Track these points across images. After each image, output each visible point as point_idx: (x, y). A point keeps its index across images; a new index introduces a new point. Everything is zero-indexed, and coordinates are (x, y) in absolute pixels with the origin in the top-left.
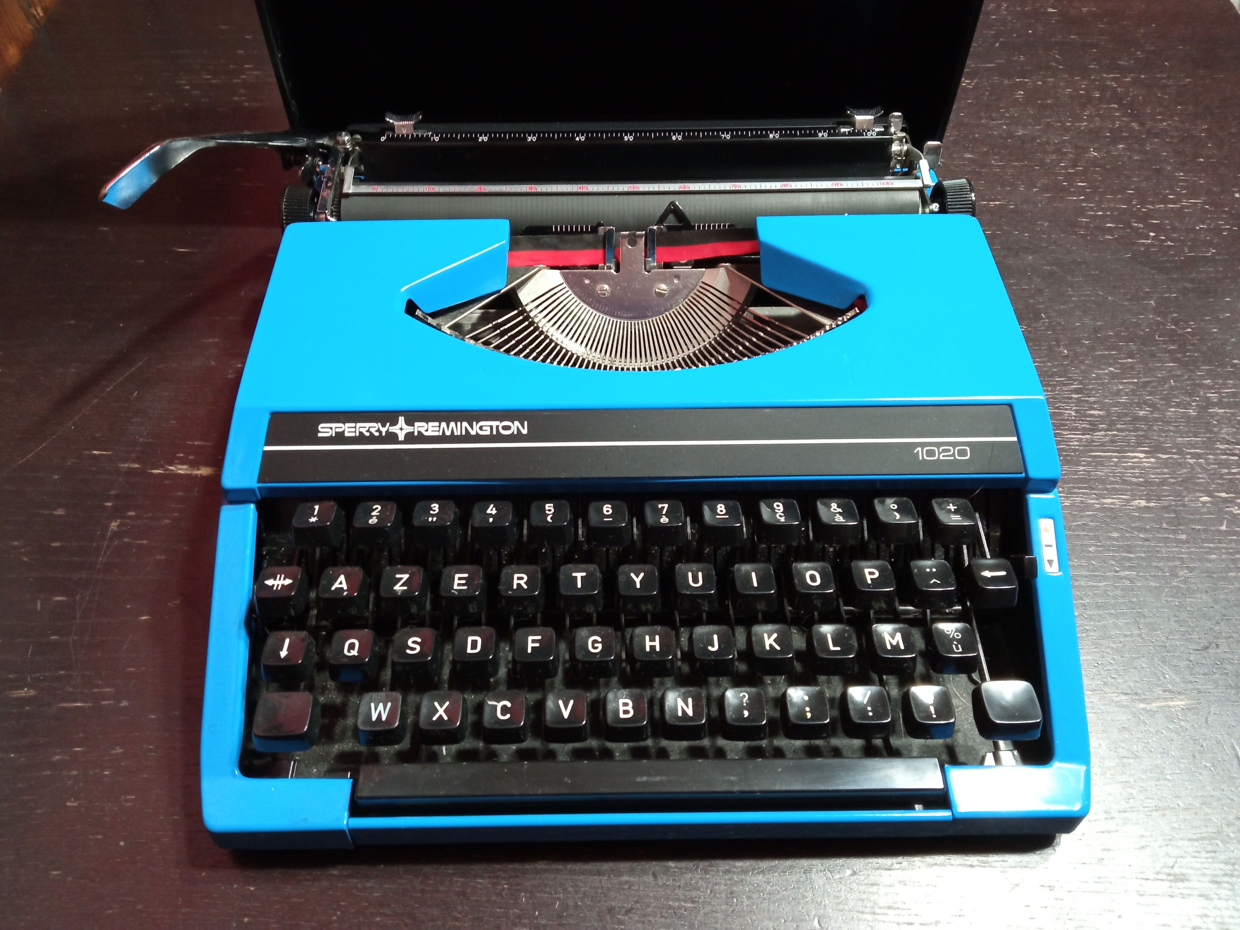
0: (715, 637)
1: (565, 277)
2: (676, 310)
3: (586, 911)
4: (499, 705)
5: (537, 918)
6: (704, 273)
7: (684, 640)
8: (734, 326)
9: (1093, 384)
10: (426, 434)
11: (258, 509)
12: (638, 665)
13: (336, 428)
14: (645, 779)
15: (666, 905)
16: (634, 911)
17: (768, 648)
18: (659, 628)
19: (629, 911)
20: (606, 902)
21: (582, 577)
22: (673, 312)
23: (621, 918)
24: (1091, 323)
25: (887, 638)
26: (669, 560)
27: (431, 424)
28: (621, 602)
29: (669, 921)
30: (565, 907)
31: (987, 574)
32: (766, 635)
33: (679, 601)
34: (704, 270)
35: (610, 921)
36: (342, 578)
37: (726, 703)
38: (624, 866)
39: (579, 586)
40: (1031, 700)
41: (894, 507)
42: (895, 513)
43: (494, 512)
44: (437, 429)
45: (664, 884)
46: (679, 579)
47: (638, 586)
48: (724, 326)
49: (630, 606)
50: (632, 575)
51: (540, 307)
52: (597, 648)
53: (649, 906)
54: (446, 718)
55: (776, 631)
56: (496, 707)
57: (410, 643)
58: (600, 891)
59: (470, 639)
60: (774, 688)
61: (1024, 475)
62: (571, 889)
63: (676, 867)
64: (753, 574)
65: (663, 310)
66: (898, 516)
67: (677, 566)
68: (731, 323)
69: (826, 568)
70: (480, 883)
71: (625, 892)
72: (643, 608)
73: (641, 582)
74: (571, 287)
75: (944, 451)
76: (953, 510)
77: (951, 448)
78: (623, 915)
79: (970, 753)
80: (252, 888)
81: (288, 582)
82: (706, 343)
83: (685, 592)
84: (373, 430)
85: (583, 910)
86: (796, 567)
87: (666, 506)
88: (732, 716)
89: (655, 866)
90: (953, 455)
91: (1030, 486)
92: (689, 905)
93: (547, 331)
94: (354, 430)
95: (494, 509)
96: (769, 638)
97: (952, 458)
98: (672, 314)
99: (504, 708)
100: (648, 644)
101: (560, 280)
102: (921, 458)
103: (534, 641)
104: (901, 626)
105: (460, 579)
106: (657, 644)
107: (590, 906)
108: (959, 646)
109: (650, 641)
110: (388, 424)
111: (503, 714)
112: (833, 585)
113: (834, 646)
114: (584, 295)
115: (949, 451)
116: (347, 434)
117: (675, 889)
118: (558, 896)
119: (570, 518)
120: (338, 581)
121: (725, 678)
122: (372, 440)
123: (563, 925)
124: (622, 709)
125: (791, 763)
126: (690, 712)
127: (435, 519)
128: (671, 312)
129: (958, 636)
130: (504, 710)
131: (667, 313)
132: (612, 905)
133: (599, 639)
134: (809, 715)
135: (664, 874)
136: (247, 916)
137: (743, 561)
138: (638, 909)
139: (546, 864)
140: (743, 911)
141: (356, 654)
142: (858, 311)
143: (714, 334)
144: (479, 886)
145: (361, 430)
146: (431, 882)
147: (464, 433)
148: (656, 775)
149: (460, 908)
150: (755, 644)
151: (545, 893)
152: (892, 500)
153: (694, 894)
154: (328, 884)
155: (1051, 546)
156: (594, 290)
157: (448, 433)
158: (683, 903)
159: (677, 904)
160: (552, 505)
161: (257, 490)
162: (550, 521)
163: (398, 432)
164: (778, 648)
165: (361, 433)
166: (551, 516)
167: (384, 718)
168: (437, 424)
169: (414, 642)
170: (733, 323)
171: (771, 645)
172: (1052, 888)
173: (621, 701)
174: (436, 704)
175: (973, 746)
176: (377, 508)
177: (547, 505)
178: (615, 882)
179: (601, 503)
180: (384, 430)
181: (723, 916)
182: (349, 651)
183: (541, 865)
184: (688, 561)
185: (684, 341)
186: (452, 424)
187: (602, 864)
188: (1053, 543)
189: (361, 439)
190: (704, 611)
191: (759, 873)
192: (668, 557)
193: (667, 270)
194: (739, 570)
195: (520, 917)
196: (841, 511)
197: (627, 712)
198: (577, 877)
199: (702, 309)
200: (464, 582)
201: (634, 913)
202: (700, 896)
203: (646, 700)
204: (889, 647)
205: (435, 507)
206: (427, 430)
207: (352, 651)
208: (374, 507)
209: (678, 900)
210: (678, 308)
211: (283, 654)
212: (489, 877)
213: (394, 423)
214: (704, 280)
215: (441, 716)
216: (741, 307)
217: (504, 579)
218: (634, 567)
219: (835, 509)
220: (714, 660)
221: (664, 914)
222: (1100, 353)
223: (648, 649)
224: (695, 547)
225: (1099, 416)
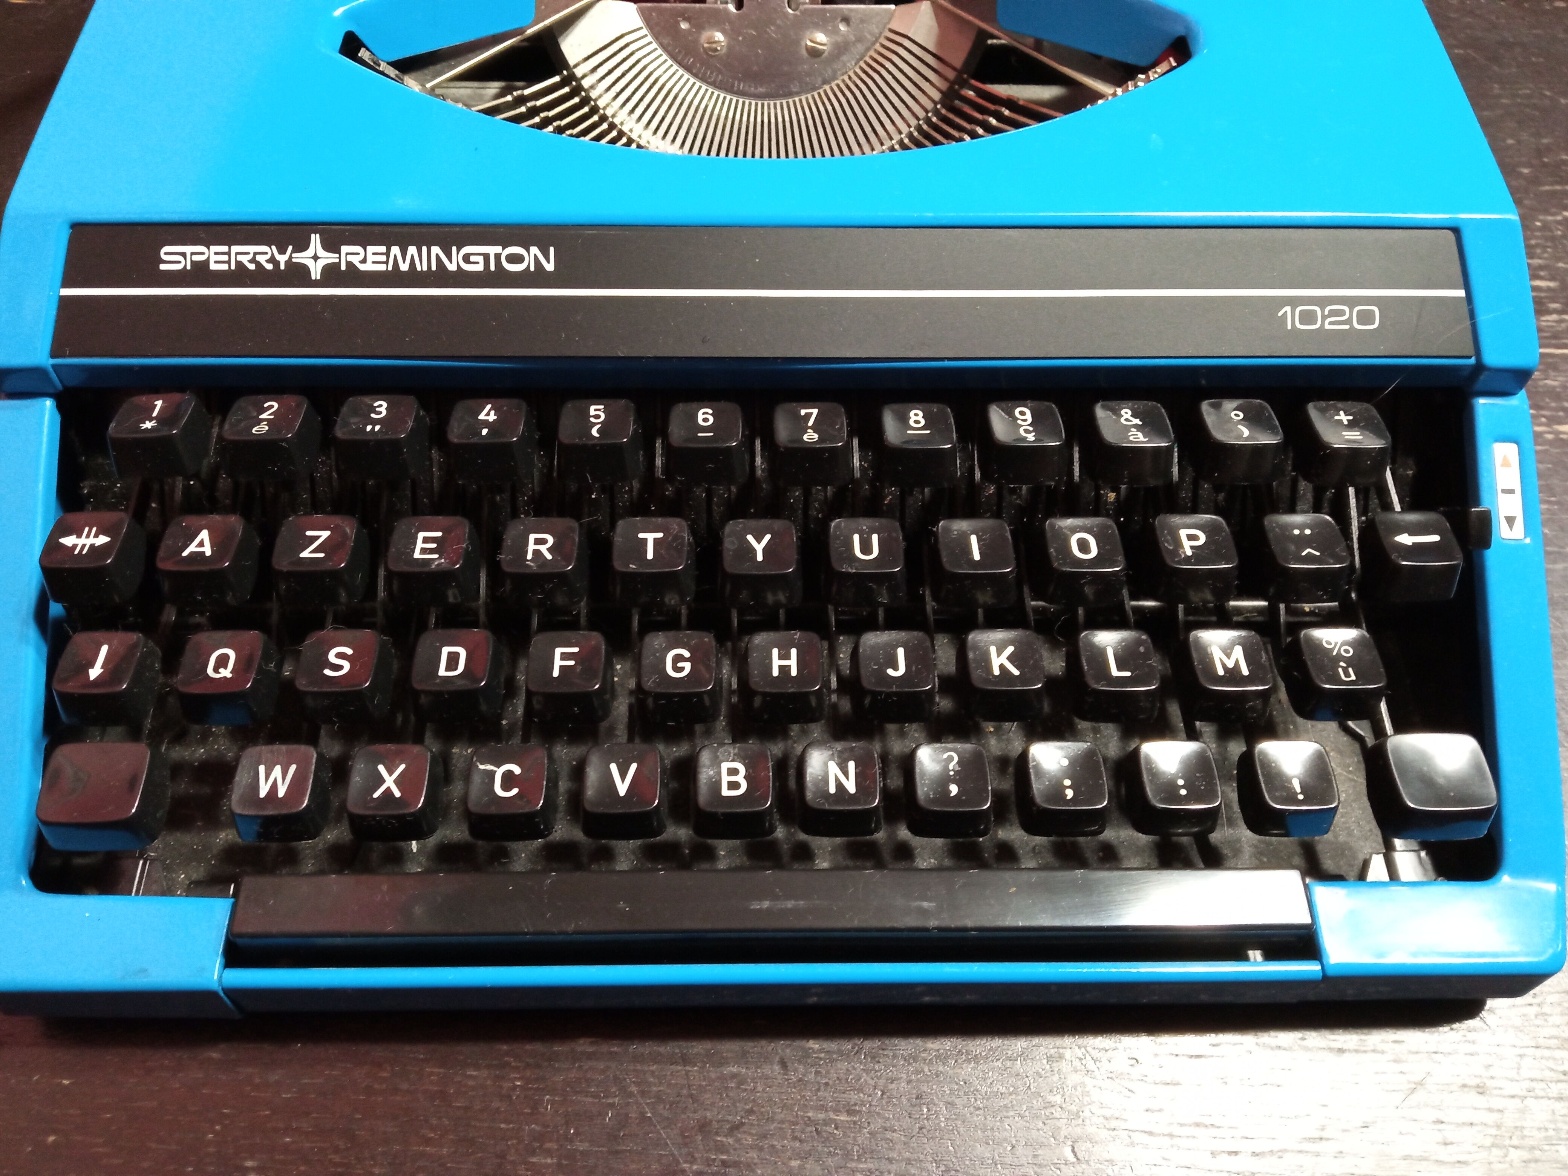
0: (901, 652)
1: (646, 17)
2: (843, 81)
3: (658, 1127)
4: (499, 772)
5: (571, 1141)
6: (892, 14)
7: (844, 656)
8: (943, 111)
9: (1537, 238)
10: (362, 267)
11: (61, 407)
12: (757, 701)
13: (192, 254)
14: (766, 904)
15: (803, 1117)
16: (745, 1128)
17: (997, 672)
18: (797, 635)
19: (736, 1128)
20: (695, 1112)
21: (655, 539)
22: (838, 86)
23: (721, 1141)
24: (1533, 140)
25: (1217, 655)
26: (820, 516)
27: (371, 249)
28: (728, 587)
29: (807, 1147)
30: (623, 1121)
31: (1405, 539)
32: (993, 650)
33: (834, 589)
34: (893, 7)
35: (701, 1147)
36: (204, 535)
37: (918, 770)
38: (729, 1047)
39: (650, 556)
40: (1478, 767)
41: (1237, 415)
42: (1240, 427)
43: (492, 417)
44: (383, 258)
45: (800, 1080)
46: (835, 546)
47: (760, 558)
48: (927, 112)
49: (744, 595)
50: (750, 538)
51: (599, 70)
52: (682, 669)
53: (771, 1120)
54: (397, 794)
55: (1011, 642)
56: (492, 774)
57: (332, 657)
58: (685, 1092)
59: (446, 650)
60: (999, 740)
61: (1472, 361)
62: (634, 1089)
63: (821, 1051)
64: (974, 539)
65: (819, 80)
66: (1246, 432)
67: (833, 524)
68: (939, 106)
69: (1110, 527)
70: (471, 1076)
71: (731, 1094)
72: (770, 598)
73: (765, 550)
74: (656, 37)
75: (1333, 313)
76: (1346, 423)
77: (1346, 309)
78: (725, 1136)
79: (1343, 854)
80: (66, 1082)
81: (103, 540)
82: (894, 142)
83: (846, 569)
84: (261, 259)
85: (655, 1126)
86: (1052, 526)
87: (815, 412)
88: (927, 795)
89: (783, 1048)
90: (1349, 321)
91: (1482, 381)
92: (842, 1118)
93: (613, 116)
94: (225, 258)
95: (493, 412)
96: (999, 655)
97: (1347, 327)
98: (836, 89)
99: (508, 778)
100: (776, 663)
101: (638, 22)
102: (1289, 327)
103: (564, 656)
104: (1243, 633)
105: (426, 540)
106: (793, 663)
107: (668, 1119)
108: (1350, 670)
109: (781, 658)
110: (290, 248)
111: (506, 787)
112: (1120, 558)
113: (1119, 668)
114: (680, 52)
115: (1342, 313)
116: (213, 267)
117: (818, 1090)
118: (610, 1101)
119: (635, 431)
120: (197, 541)
121: (915, 726)
122: (260, 277)
123: (617, 1152)
124: (725, 779)
125: (1034, 877)
126: (851, 786)
127: (377, 428)
128: (833, 85)
129: (1347, 651)
130: (509, 780)
131: (827, 87)
132: (706, 1118)
133: (687, 654)
134: (1070, 794)
135: (799, 1062)
136: (54, 1132)
137: (953, 515)
138: (752, 1125)
139: (591, 1043)
140: (937, 1128)
141: (229, 676)
142: (1174, 64)
143: (909, 126)
144: (471, 1083)
145: (240, 258)
146: (385, 1074)
147: (434, 268)
148: (788, 897)
149: (434, 1121)
150: (972, 665)
151: (587, 1096)
152: (1235, 403)
153: (854, 1097)
154: (200, 1075)
155: (1512, 492)
156: (696, 41)
157: (404, 267)
158: (832, 1115)
159: (821, 1116)
160: (602, 407)
161: (51, 370)
162: (597, 435)
163: (310, 263)
164: (1016, 672)
165: (239, 264)
166: (599, 426)
167: (281, 793)
168: (383, 249)
169: (340, 655)
170: (943, 106)
171: (1002, 667)
172: (1481, 1090)
173: (725, 766)
174: (381, 768)
175: (1346, 843)
176: (272, 407)
177: (593, 408)
178: (713, 1075)
179: (694, 405)
180: (282, 259)
181: (903, 1138)
182: (216, 670)
183: (583, 1046)
184: (854, 513)
185: (856, 137)
186: (412, 250)
187: (690, 1044)
188: (1517, 486)
189: (239, 276)
190: (882, 604)
191: (969, 1061)
192: (816, 510)
193: (827, 6)
194: (947, 530)
195: (541, 1137)
196: (1140, 423)
197: (734, 786)
198: (646, 1068)
199: (889, 78)
200: (434, 546)
201: (745, 1132)
202: (862, 1101)
203: (770, 764)
204: (1221, 672)
205: (380, 406)
206: (364, 261)
207: (221, 670)
208: (266, 405)
209: (823, 1108)
210: (846, 78)
211: (95, 673)
212: (489, 1067)
213: (302, 246)
214: (894, 26)
215: (388, 789)
216: (957, 77)
217: (509, 542)
218: (753, 523)
219: (1127, 420)
220: (896, 694)
221: (797, 1134)
222: (1547, 188)
223: (775, 673)
224: (867, 493)
225: (1549, 289)
